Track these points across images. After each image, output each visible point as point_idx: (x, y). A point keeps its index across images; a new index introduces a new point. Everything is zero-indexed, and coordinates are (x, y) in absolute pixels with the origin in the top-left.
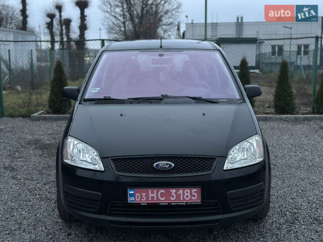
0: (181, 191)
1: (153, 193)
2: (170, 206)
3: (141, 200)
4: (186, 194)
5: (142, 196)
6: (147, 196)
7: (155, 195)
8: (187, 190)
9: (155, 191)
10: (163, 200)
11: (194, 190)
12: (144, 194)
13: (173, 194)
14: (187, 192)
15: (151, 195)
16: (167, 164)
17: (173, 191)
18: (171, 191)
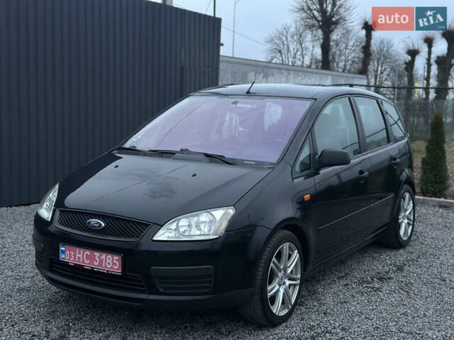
0: (104, 256)
1: (79, 253)
2: (92, 271)
3: (69, 259)
4: (108, 261)
5: (70, 254)
6: (75, 255)
7: (81, 256)
8: (109, 256)
9: (82, 251)
10: (87, 264)
11: (116, 258)
12: (72, 253)
13: (97, 258)
14: (109, 259)
15: (78, 255)
16: (98, 223)
17: (97, 254)
18: (96, 254)
